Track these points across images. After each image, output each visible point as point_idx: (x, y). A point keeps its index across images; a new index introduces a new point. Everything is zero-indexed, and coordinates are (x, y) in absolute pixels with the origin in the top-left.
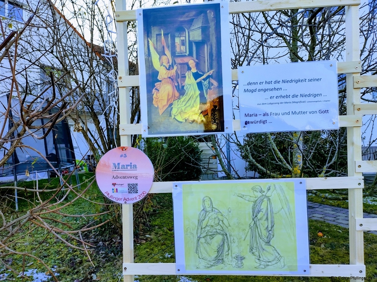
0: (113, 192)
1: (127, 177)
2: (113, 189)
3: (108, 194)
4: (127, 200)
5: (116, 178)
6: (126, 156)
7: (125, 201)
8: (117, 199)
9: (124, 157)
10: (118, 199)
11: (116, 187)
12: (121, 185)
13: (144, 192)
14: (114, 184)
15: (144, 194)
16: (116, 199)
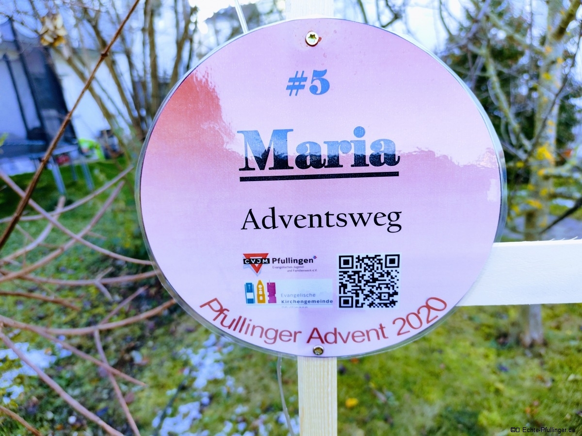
0: (251, 301)
1: (333, 220)
2: (249, 288)
3: (221, 311)
4: (331, 338)
5: (268, 221)
6: (326, 87)
7: (316, 343)
8: (271, 334)
9: (314, 89)
10: (278, 335)
11: (268, 274)
12: (300, 262)
13: (432, 303)
14: (255, 261)
15: (433, 313)
16: (264, 332)
